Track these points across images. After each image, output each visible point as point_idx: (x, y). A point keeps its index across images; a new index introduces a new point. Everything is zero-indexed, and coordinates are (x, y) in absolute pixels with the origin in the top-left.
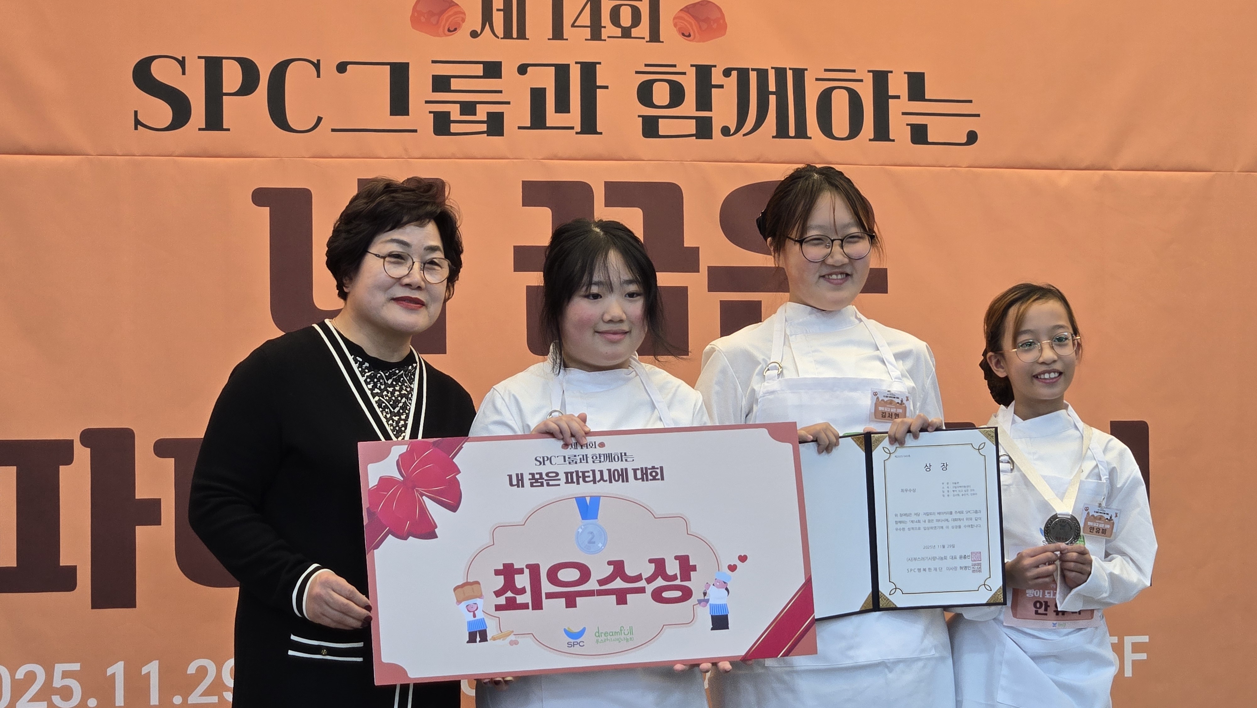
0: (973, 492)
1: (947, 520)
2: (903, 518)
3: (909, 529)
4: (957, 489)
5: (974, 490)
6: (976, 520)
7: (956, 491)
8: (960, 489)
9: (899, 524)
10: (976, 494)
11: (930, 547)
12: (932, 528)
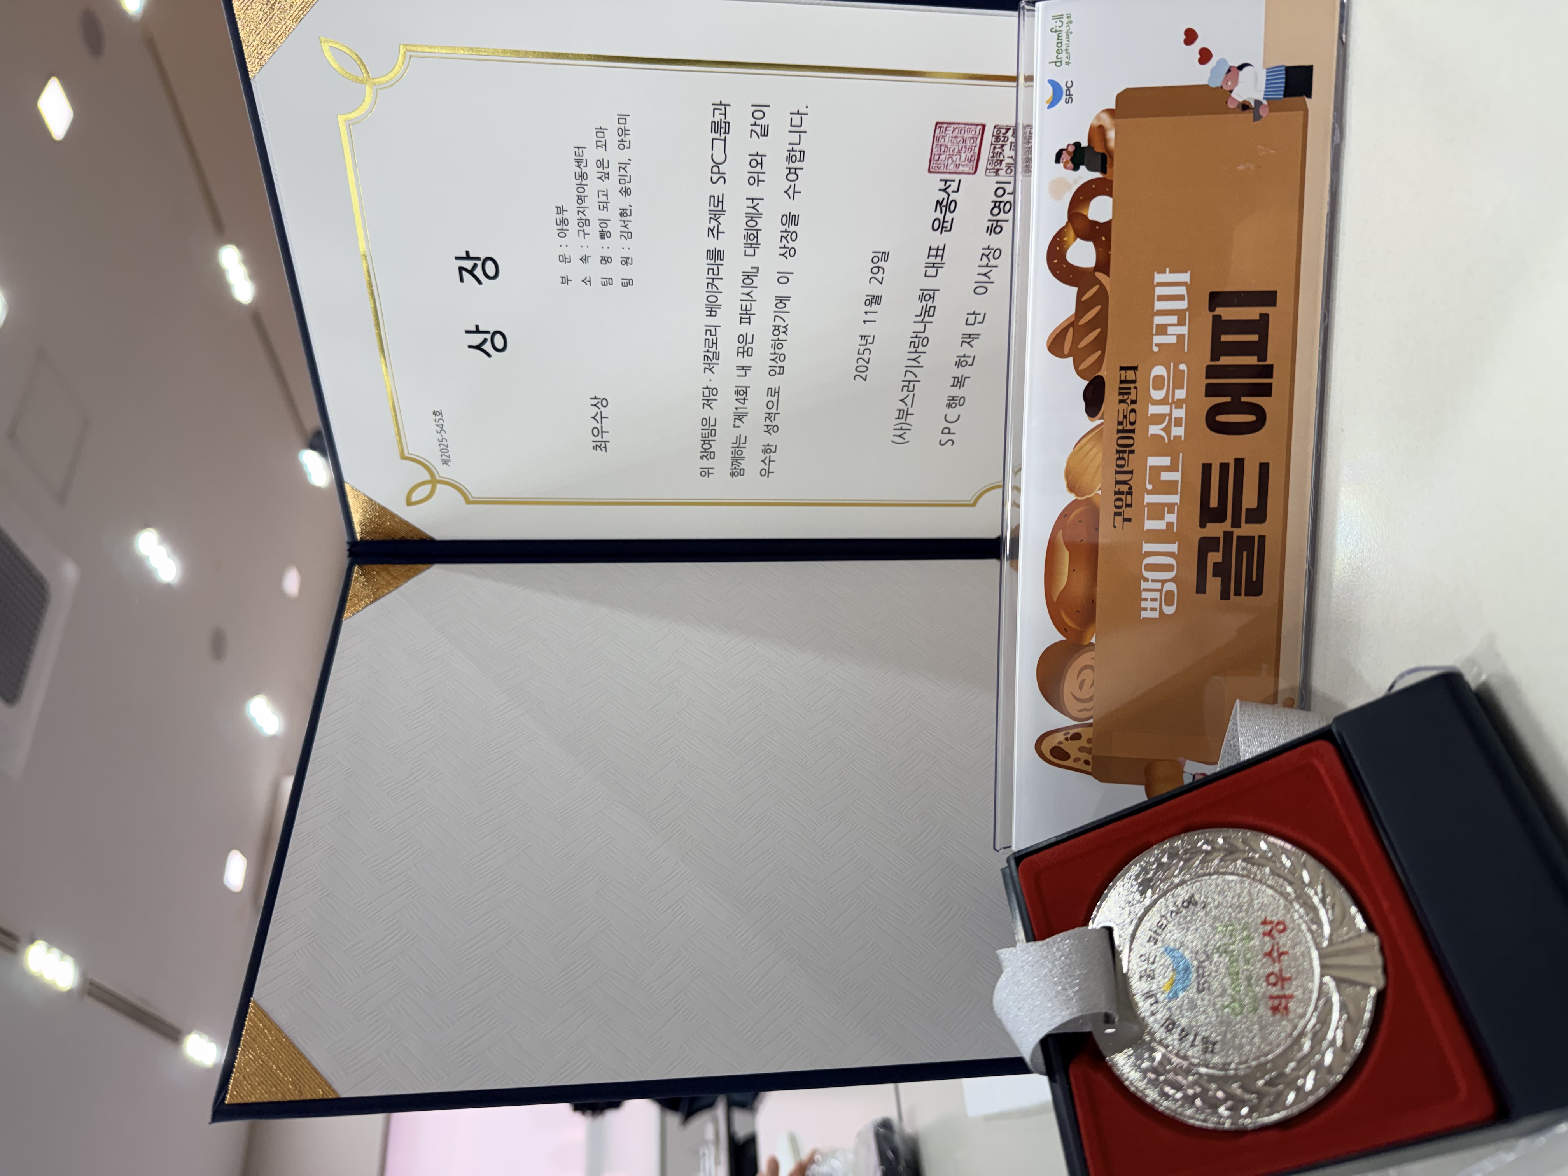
0: (612, 138)
1: (748, 276)
2: (723, 446)
3: (771, 429)
4: (593, 214)
5: (600, 130)
6: (765, 132)
7: (604, 222)
8: (592, 202)
9: (744, 464)
10: (622, 118)
11: (866, 356)
12: (777, 344)
